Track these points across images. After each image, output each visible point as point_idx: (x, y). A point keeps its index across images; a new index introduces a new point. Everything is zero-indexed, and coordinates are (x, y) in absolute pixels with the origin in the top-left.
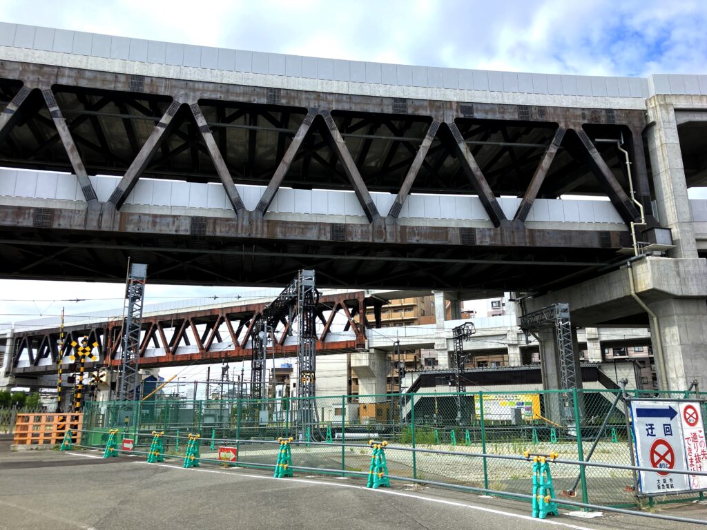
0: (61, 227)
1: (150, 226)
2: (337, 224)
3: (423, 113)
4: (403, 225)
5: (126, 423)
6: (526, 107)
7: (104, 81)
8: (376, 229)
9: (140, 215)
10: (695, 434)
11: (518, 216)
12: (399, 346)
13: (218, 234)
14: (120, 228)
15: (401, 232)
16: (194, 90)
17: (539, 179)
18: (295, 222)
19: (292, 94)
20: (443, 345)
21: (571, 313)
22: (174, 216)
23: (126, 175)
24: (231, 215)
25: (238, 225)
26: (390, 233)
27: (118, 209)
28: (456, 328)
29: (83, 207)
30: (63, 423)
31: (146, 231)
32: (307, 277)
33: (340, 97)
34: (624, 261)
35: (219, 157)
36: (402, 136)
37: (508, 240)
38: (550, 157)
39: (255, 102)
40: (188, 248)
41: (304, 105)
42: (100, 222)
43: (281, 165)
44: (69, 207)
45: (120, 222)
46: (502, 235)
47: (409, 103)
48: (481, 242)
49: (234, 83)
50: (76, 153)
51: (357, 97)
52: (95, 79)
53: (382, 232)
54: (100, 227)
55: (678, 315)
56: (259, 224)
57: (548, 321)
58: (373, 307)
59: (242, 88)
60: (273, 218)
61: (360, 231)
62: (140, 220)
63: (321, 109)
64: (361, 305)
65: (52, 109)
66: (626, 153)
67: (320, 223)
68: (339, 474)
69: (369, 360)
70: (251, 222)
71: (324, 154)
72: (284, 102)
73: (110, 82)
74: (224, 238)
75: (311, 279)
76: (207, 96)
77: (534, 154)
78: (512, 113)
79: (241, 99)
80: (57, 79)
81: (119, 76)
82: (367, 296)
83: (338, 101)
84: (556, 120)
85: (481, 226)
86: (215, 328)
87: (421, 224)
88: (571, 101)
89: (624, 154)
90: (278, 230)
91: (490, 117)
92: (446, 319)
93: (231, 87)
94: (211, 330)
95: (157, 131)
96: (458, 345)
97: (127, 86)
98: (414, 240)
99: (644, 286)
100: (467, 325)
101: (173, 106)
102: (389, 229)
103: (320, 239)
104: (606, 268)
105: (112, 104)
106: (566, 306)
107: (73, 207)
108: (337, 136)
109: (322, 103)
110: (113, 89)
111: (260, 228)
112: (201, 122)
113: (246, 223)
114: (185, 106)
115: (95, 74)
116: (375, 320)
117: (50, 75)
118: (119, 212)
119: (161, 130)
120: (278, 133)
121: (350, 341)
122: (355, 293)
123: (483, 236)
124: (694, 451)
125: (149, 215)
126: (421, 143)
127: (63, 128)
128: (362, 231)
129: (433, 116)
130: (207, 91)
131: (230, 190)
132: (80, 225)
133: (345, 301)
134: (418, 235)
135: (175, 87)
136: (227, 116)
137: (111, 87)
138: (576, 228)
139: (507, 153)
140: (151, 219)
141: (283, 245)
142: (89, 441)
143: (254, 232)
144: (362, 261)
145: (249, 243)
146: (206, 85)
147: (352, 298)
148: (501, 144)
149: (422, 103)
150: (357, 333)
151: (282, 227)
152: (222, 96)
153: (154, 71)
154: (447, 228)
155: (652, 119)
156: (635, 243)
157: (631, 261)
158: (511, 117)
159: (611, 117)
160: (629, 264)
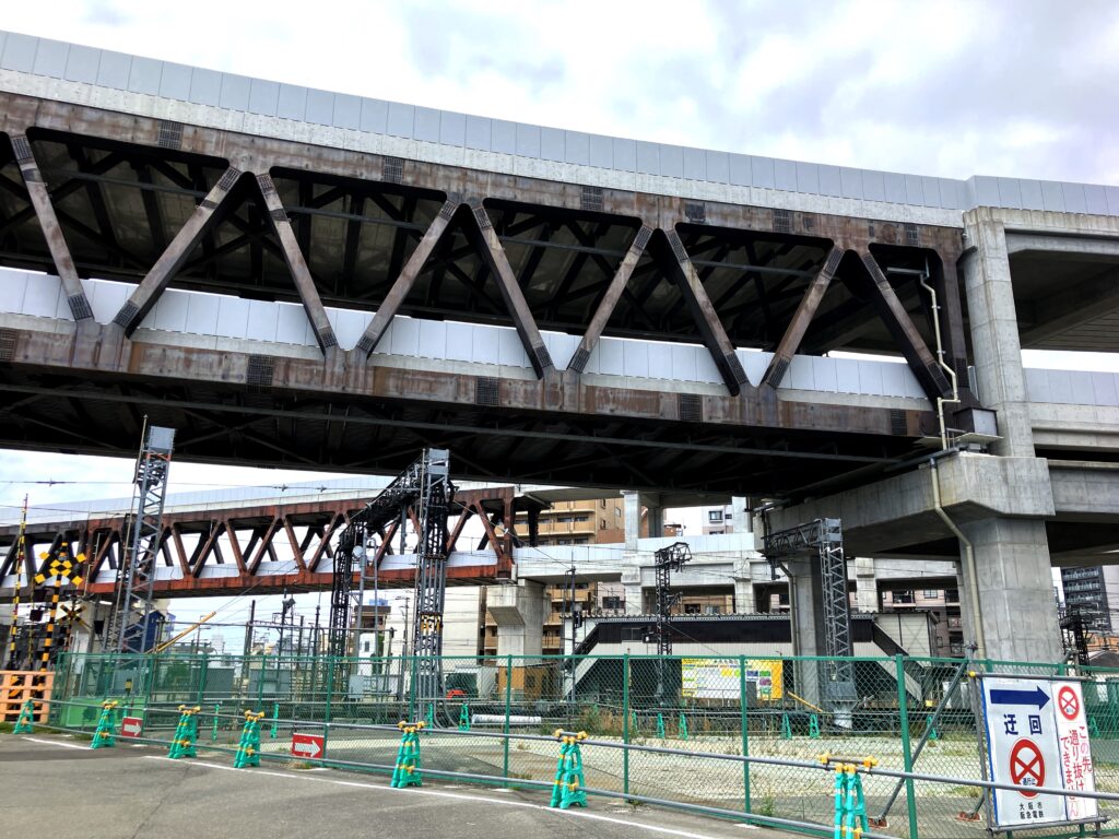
0: (30, 361)
1: (181, 367)
2: (486, 378)
3: (626, 211)
4: (589, 384)
5: (128, 690)
6: (786, 212)
7: (115, 126)
8: (547, 389)
9: (165, 348)
10: (1074, 732)
11: (768, 381)
12: (573, 576)
13: (292, 384)
14: (129, 367)
15: (586, 395)
16: (265, 152)
17: (801, 324)
18: (420, 372)
19: (424, 168)
20: (635, 577)
21: (844, 534)
22: (221, 353)
23: (143, 282)
24: (314, 355)
25: (325, 371)
26: (570, 396)
27: (128, 337)
28: (661, 550)
29: (68, 330)
30: (19, 687)
31: (173, 375)
32: (437, 460)
33: (499, 178)
34: (926, 457)
35: (301, 262)
36: (593, 246)
37: (752, 416)
38: (819, 291)
39: (363, 178)
40: (239, 405)
41: (441, 187)
42: (96, 355)
43: (400, 279)
44: (45, 328)
45: (131, 357)
46: (742, 407)
47: (606, 194)
48: (710, 418)
49: (331, 145)
50: (61, 241)
51: (525, 180)
52: (100, 122)
53: (557, 393)
54: (96, 365)
55: (1004, 544)
56: (361, 371)
57: (808, 546)
58: (526, 513)
59: (343, 152)
60: (382, 363)
61: (522, 390)
62: (164, 355)
63: (469, 195)
64: (508, 509)
65: (24, 168)
66: (933, 291)
67: (459, 376)
68: (498, 783)
69: (518, 597)
70: (346, 367)
71: (467, 266)
72: (409, 180)
73: (126, 129)
74: (301, 392)
75: (443, 464)
76: (284, 162)
77: (794, 284)
78: (763, 221)
79: (340, 171)
80: (36, 118)
81: (141, 120)
82: (518, 495)
83: (496, 185)
84: (830, 236)
85: (710, 393)
86: (267, 537)
87: (618, 385)
88: (852, 208)
89: (930, 293)
90: (391, 383)
91: (730, 224)
92: (641, 536)
93: (325, 151)
94: (260, 539)
95: (201, 214)
96: (662, 577)
97: (154, 137)
98: (606, 410)
99: (954, 497)
100: (679, 546)
101: (230, 176)
102: (568, 390)
103: (457, 402)
104: (897, 466)
105: (125, 164)
106: (836, 523)
107: (50, 329)
108: (492, 239)
109: (470, 186)
110: (130, 141)
111: (361, 378)
112: (274, 203)
113: (338, 370)
114: (248, 178)
115: (100, 114)
116: (528, 534)
117: (25, 111)
118: (129, 341)
119: (208, 213)
120: (395, 228)
121: (488, 567)
122: (498, 489)
123: (713, 409)
124: (1072, 759)
125: (180, 348)
126: (622, 259)
127: (42, 199)
128: (526, 391)
129: (643, 217)
130: (286, 154)
131: (315, 314)
132: (61, 360)
133: (481, 502)
134: (614, 401)
135: (234, 144)
136: (315, 196)
137: (127, 137)
138: (855, 403)
139: (751, 282)
140: (182, 355)
141: (396, 407)
142: (62, 718)
143: (351, 385)
144: (520, 439)
145: (342, 401)
146: (285, 145)
147: (494, 497)
148: (745, 267)
149: (626, 195)
150: (499, 554)
151: (398, 378)
152: (310, 164)
153: (200, 116)
154: (658, 393)
155: (971, 244)
156: (943, 431)
157: (936, 458)
158: (761, 227)
159: (912, 235)
160: (932, 461)
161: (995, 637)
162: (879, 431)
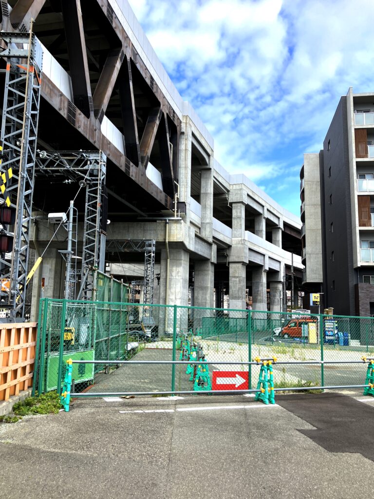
2: (72, 103)
3: (119, 34)
6: (153, 80)
8: (91, 127)
11: (144, 164)
17: (152, 140)
26: (98, 137)
34: (163, 218)
37: (141, 181)
38: (157, 127)
46: (139, 175)
47: (114, 16)
48: (132, 176)
53: (94, 132)
55: (183, 260)
61: (83, 122)
66: (172, 145)
78: (148, 79)
91: (141, 72)
99: (175, 238)
102: (97, 132)
123: (133, 172)
129: (122, 43)
134: (109, 149)
154: (121, 153)
155: (183, 130)
156: (176, 209)
157: (169, 220)
158: (148, 81)
159: (174, 116)
160: (167, 221)
161: (174, 297)
162: (163, 203)
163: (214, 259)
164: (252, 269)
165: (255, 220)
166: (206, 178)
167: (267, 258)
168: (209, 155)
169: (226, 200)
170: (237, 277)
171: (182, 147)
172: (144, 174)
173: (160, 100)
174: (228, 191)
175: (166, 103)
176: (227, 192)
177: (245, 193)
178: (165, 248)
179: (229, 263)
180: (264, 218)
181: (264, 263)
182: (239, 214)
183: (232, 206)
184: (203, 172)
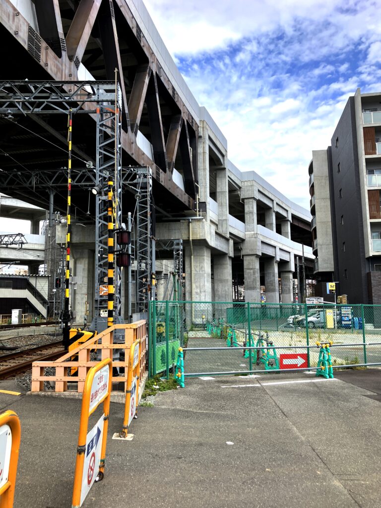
11: (171, 170)
15: (138, 151)
17: (176, 147)
26: (134, 149)
34: (187, 218)
37: (168, 186)
38: (179, 133)
46: (167, 180)
47: (142, 36)
48: (161, 181)
78: (171, 89)
91: (165, 84)
99: (198, 236)
102: (134, 145)
123: (162, 178)
129: (149, 59)
134: (143, 160)
149: (146, 42)
155: (201, 134)
156: (198, 209)
157: (192, 219)
158: (170, 92)
159: (192, 122)
160: (190, 221)
161: (199, 291)
162: (187, 204)
163: (232, 254)
164: (265, 261)
165: (266, 214)
166: (221, 177)
167: (278, 249)
168: (223, 156)
169: (238, 196)
170: (252, 269)
171: (200, 150)
172: (171, 179)
173: (181, 109)
174: (240, 188)
175: (186, 111)
176: (238, 189)
177: (256, 189)
178: (190, 245)
179: (243, 256)
180: (274, 211)
181: (276, 255)
182: (251, 209)
183: (244, 202)
184: (218, 172)
